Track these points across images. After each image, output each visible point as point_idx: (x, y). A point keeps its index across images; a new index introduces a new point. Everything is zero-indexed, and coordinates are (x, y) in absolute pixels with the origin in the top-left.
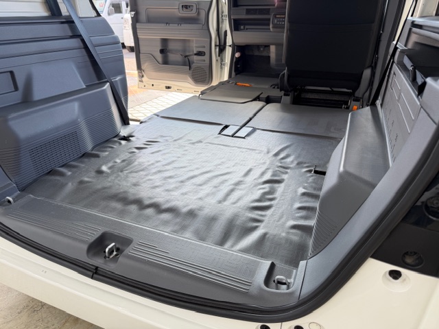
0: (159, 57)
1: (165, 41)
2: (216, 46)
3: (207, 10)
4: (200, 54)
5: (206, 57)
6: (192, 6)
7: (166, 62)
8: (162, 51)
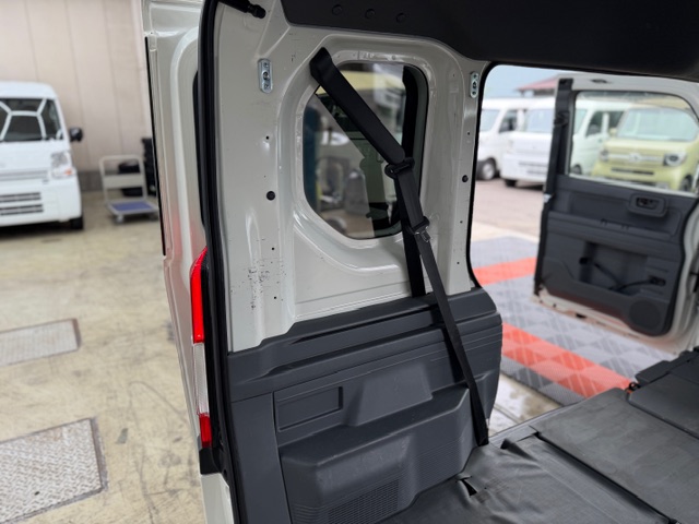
0: (576, 268)
1: (592, 247)
2: (691, 273)
3: (685, 212)
4: (654, 281)
5: (668, 289)
6: (657, 202)
7: (586, 278)
8: (583, 261)
